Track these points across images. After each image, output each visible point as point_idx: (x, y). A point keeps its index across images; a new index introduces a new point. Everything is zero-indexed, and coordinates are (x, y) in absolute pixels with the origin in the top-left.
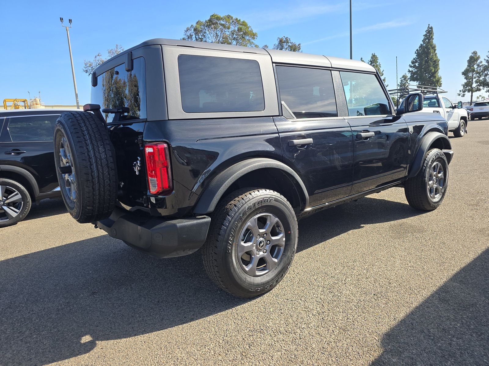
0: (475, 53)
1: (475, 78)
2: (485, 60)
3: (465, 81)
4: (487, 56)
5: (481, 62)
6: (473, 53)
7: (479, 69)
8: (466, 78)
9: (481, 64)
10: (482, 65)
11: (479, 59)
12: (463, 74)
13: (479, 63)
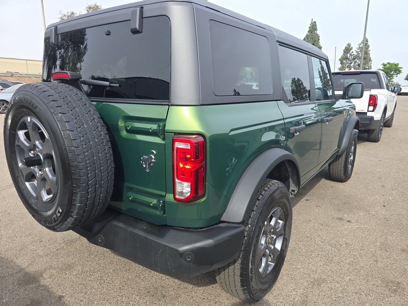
0: (349, 45)
1: (347, 63)
2: (355, 50)
3: (341, 65)
4: (357, 48)
5: (353, 52)
6: (347, 45)
7: (351, 57)
8: (341, 64)
9: (352, 54)
10: (354, 55)
11: (351, 50)
12: (339, 60)
13: (351, 53)
